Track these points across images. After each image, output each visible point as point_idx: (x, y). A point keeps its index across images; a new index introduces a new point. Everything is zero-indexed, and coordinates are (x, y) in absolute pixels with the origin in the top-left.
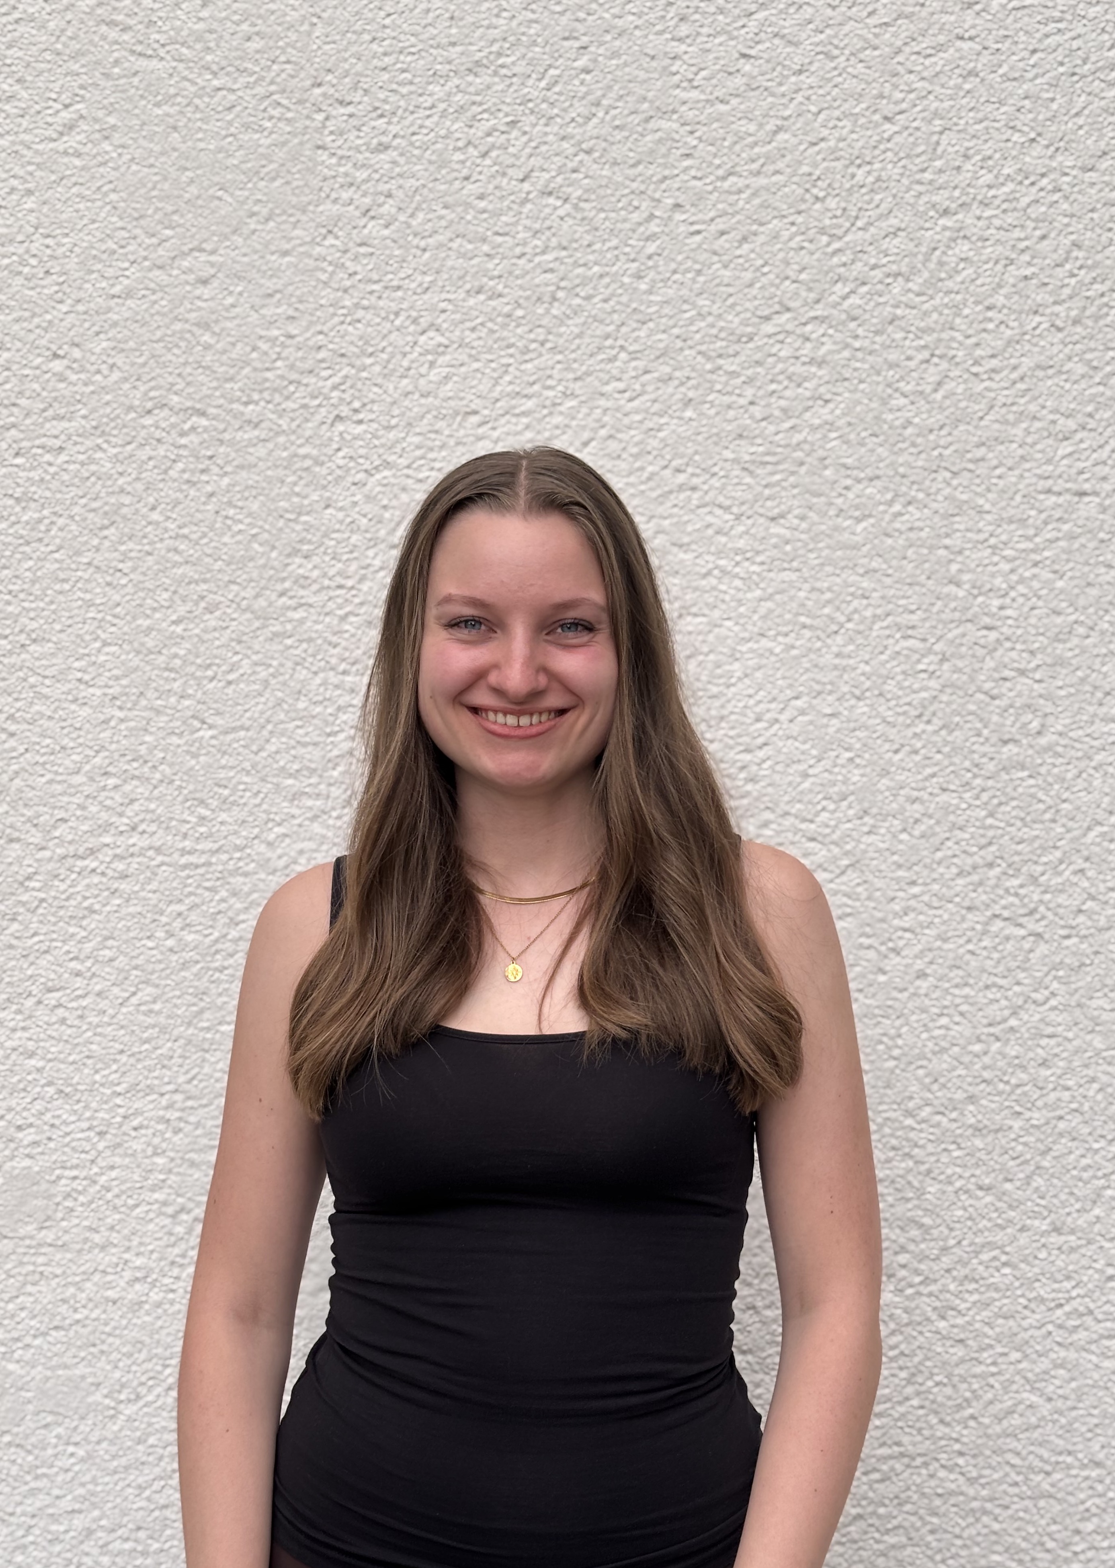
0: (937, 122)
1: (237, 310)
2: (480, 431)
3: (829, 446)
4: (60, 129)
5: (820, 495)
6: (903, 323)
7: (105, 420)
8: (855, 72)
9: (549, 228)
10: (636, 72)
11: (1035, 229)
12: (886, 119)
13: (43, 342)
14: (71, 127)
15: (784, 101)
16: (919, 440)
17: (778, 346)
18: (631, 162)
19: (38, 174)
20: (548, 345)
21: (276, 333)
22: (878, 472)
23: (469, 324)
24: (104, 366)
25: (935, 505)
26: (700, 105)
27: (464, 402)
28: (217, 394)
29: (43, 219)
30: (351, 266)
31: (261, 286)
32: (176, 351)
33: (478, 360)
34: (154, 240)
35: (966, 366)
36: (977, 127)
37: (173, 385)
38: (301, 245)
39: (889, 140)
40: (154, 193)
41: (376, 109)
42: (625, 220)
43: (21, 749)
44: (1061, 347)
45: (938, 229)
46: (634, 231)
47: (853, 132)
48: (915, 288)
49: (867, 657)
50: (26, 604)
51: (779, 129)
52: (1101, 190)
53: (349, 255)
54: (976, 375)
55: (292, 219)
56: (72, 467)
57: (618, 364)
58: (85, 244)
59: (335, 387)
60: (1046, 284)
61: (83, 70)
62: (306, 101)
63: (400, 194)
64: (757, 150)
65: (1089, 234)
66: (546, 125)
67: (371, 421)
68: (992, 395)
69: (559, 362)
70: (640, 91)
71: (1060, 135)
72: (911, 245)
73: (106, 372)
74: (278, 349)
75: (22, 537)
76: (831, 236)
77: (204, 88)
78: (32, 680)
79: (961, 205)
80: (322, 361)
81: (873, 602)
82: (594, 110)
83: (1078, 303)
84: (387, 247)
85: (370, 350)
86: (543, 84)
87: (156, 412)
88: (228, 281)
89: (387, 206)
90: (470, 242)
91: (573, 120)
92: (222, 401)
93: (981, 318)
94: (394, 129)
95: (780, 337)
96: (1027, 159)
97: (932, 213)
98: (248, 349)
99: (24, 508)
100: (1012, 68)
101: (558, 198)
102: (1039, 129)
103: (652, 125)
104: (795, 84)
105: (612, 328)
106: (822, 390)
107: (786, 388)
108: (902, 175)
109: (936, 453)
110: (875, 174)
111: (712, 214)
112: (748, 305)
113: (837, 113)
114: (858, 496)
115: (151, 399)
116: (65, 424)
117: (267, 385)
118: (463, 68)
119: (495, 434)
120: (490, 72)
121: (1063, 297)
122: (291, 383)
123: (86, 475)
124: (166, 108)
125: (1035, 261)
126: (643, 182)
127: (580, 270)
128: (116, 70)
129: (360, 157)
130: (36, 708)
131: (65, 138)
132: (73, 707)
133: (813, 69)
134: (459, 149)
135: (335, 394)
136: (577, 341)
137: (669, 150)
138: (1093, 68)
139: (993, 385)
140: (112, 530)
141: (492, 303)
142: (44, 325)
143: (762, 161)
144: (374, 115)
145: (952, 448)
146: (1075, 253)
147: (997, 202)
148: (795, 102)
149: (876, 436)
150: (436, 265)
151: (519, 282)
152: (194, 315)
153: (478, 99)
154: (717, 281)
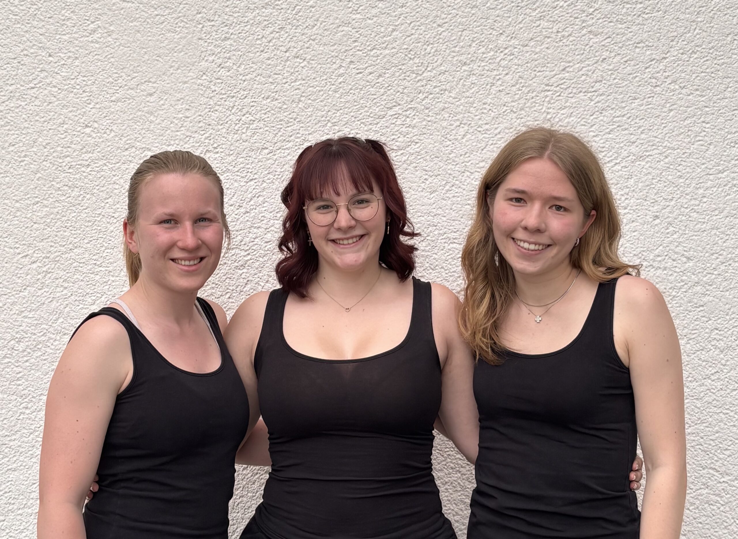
0: (460, 27)
1: (166, 106)
2: (269, 156)
3: (417, 162)
4: (90, 32)
5: (415, 182)
6: (448, 110)
7: (108, 153)
8: (425, 6)
9: (298, 71)
10: (333, 7)
11: (503, 71)
12: (439, 25)
13: (82, 121)
14: (94, 31)
15: (396, 18)
16: (456, 159)
17: (395, 120)
18: (332, 44)
19: (81, 50)
20: (297, 120)
21: (181, 116)
22: (439, 173)
23: (263, 112)
24: (108, 130)
25: (464, 187)
26: (360, 21)
27: (262, 144)
28: (156, 141)
29: (82, 69)
30: (213, 88)
31: (175, 96)
32: (138, 124)
33: (267, 127)
34: (129, 78)
35: (476, 128)
36: (477, 29)
37: (136, 138)
38: (192, 79)
39: (440, 35)
40: (129, 58)
41: (224, 23)
42: (329, 68)
43: (69, 294)
44: (515, 120)
45: (462, 71)
46: (333, 73)
47: (425, 31)
48: (453, 95)
49: (436, 251)
50: (73, 232)
51: (394, 30)
52: (531, 55)
53: (212, 83)
54: (480, 131)
55: (189, 69)
56: (93, 173)
57: (328, 127)
58: (100, 80)
59: (206, 139)
60: (509, 94)
61: (100, 7)
62: (194, 20)
63: (234, 58)
64: (385, 39)
65: (526, 73)
66: (296, 29)
67: (222, 152)
68: (487, 140)
69: (302, 127)
70: (335, 15)
71: (513, 31)
72: (451, 78)
73: (108, 133)
74: (182, 123)
75: (71, 203)
76: (416, 74)
77: (151, 15)
78: (75, 265)
79: (472, 61)
80: (201, 127)
81: (437, 227)
82: (316, 23)
83: (522, 101)
84: (228, 80)
85: (221, 122)
86: (294, 12)
87: (129, 149)
88: (161, 94)
89: (228, 63)
90: (263, 77)
91: (307, 27)
92: (157, 145)
93: (481, 108)
94: (231, 31)
95: (396, 116)
96: (499, 42)
97: (459, 64)
98: (169, 123)
99: (72, 191)
100: (491, 4)
101: (301, 59)
102: (504, 30)
103: (340, 29)
104: (400, 11)
105: (325, 112)
106: (414, 138)
107: (399, 137)
108: (446, 48)
109: (463, 164)
110: (435, 49)
111: (367, 65)
112: (382, 103)
113: (418, 23)
114: (431, 183)
115: (127, 144)
116: (91, 155)
117: (177, 137)
118: (260, 6)
119: (275, 157)
120: (271, 7)
121: (516, 99)
122: (187, 137)
123: (99, 176)
124: (135, 23)
125: (504, 84)
126: (336, 52)
127: (311, 89)
128: (114, 8)
129: (217, 43)
130: (75, 277)
131: (92, 36)
132: (92, 276)
133: (408, 5)
134: (259, 39)
135: (207, 141)
136: (309, 119)
137: (348, 39)
138: (526, 3)
139: (487, 136)
140: (110, 200)
141: (274, 103)
142: (82, 113)
143: (387, 43)
144: (223, 25)
145: (470, 163)
146: (520, 81)
147: (487, 59)
148: (400, 19)
149: (438, 158)
150: (250, 87)
151: (284, 94)
152: (146, 109)
153: (267, 18)
154: (369, 93)
